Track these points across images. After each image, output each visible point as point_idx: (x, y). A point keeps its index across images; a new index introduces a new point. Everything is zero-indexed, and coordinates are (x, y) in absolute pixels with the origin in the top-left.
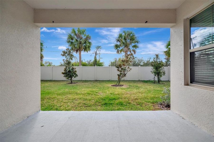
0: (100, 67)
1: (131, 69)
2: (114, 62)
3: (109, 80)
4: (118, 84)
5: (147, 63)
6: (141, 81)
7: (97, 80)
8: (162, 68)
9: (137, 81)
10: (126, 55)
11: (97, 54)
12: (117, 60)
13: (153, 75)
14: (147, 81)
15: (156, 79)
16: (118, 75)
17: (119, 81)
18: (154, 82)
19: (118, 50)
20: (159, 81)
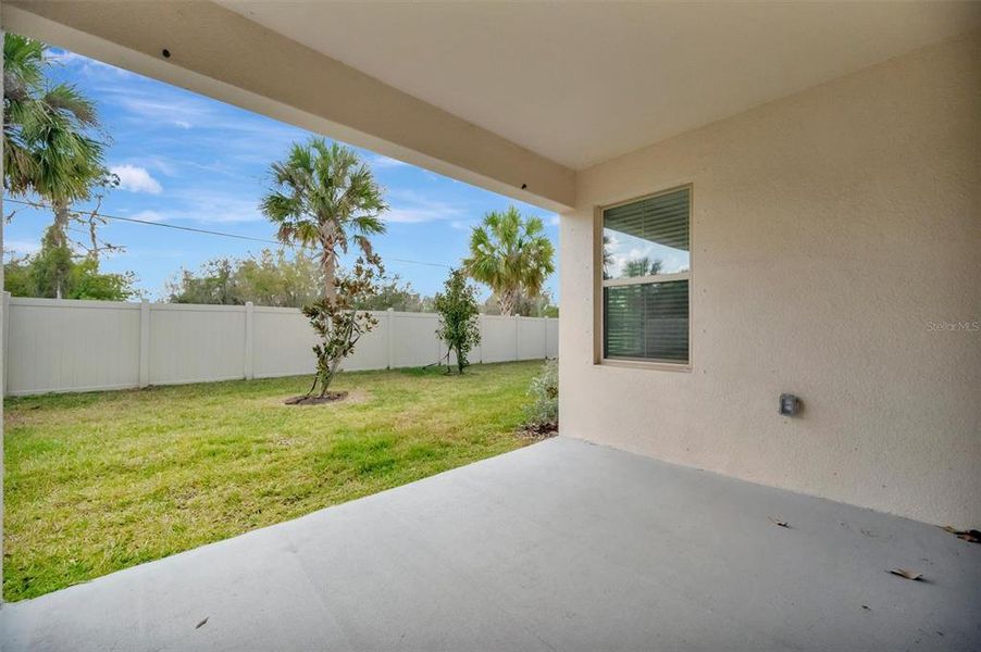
0: (106, 303)
1: (375, 323)
2: (209, 280)
3: (241, 377)
4: (318, 392)
5: (384, 297)
6: (396, 370)
7: (155, 383)
8: (472, 319)
9: (381, 372)
10: (327, 254)
11: (75, 216)
12: (234, 270)
13: (444, 344)
14: (424, 368)
15: (454, 361)
16: (317, 350)
17: (326, 375)
18: (447, 372)
19: (284, 224)
20: (462, 365)
